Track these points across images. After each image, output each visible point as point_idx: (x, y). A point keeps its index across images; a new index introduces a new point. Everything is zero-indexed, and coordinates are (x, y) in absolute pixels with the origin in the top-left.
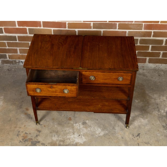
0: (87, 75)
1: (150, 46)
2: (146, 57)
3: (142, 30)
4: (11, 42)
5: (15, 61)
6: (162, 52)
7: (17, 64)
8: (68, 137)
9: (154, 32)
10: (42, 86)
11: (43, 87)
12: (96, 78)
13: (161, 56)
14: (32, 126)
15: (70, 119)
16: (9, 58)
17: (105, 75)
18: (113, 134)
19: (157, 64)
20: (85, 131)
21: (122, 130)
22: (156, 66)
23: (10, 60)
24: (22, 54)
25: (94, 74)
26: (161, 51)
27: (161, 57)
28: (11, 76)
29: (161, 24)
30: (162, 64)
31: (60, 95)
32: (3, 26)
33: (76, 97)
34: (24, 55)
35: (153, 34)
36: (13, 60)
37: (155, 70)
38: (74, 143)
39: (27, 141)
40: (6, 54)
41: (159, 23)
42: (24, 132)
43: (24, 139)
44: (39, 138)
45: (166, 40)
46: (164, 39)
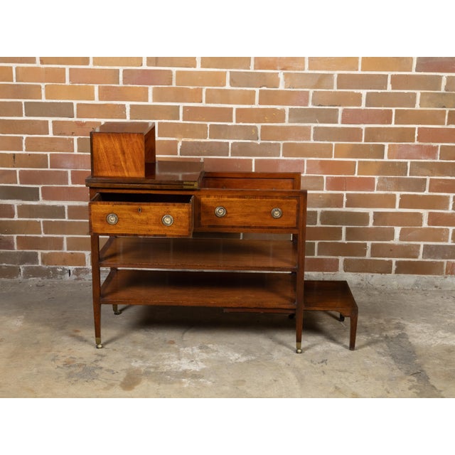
0: (210, 204)
1: (344, 228)
2: (337, 256)
3: (323, 190)
4: (53, 220)
5: (54, 270)
6: (369, 243)
7: (59, 277)
12: (229, 211)
13: (368, 252)
16: (43, 262)
17: (246, 204)
18: (266, 360)
19: (364, 275)
21: (288, 355)
22: (360, 278)
23: (44, 266)
24: (73, 252)
25: (224, 202)
26: (367, 240)
27: (368, 256)
29: (360, 178)
30: (372, 274)
32: (41, 184)
34: (76, 254)
35: (345, 199)
36: (51, 266)
37: (360, 288)
38: (181, 370)
39: (75, 366)
40: (36, 251)
41: (356, 175)
42: (68, 357)
43: (68, 364)
44: (102, 364)
45: (374, 212)
46: (371, 211)
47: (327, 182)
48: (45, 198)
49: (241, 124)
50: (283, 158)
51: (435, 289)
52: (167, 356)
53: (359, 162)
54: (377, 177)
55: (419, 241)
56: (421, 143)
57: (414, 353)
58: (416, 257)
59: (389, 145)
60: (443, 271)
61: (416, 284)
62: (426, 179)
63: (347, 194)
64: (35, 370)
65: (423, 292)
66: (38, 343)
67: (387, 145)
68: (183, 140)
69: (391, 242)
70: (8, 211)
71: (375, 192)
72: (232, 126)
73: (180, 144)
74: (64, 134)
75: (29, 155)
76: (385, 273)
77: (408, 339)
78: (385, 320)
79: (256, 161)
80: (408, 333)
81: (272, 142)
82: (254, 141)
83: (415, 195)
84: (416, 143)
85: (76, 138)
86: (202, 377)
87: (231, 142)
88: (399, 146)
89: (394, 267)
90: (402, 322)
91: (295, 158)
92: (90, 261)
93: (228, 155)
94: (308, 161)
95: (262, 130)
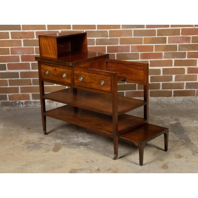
1: (149, 77)
3: (139, 59)
4: (13, 79)
5: (15, 103)
6: (161, 83)
7: (17, 106)
13: (161, 87)
16: (9, 99)
22: (157, 99)
23: (10, 101)
24: (24, 93)
27: (161, 89)
29: (156, 53)
30: (163, 97)
32: (7, 62)
34: (25, 94)
35: (149, 63)
36: (13, 101)
37: (158, 104)
38: (79, 142)
39: (30, 143)
40: (6, 94)
41: (154, 52)
42: (27, 140)
43: (27, 143)
44: (43, 142)
45: (163, 69)
46: (161, 68)
47: (140, 56)
48: (9, 69)
49: (100, 30)
50: (120, 45)
51: (192, 103)
52: (72, 137)
53: (155, 45)
54: (163, 52)
55: (184, 81)
56: (183, 36)
57: (183, 130)
58: (183, 89)
59: (168, 37)
60: (195, 94)
61: (183, 101)
62: (186, 52)
63: (150, 61)
64: (12, 146)
65: (186, 104)
66: (11, 135)
67: (167, 37)
69: (171, 82)
71: (163, 59)
72: (96, 31)
74: (17, 38)
76: (169, 96)
77: (181, 124)
78: (170, 117)
79: (107, 47)
80: (181, 122)
81: (114, 38)
82: (106, 38)
83: (181, 60)
84: (181, 36)
85: (22, 40)
86: (89, 145)
87: (95, 38)
88: (173, 37)
89: (173, 94)
90: (178, 117)
91: (126, 45)
92: (32, 97)
93: (94, 45)
94: (131, 46)
95: (109, 32)
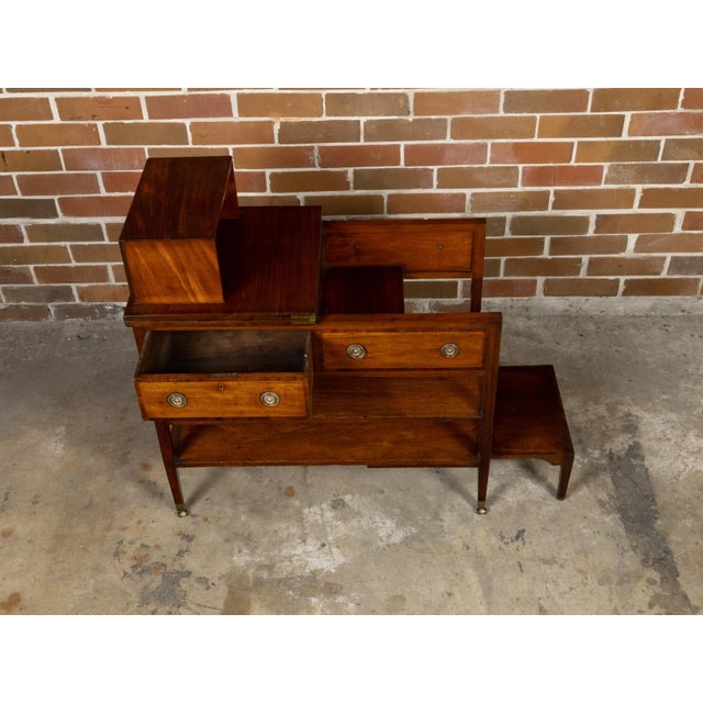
0: (338, 341)
1: (547, 239)
2: (535, 275)
3: (516, 187)
4: (86, 243)
5: (101, 308)
6: (585, 258)
7: (109, 317)
8: (285, 552)
9: (556, 192)
10: (190, 383)
11: (192, 387)
12: (369, 350)
13: (584, 270)
14: (162, 522)
15: (290, 493)
16: (81, 298)
17: (399, 340)
18: (434, 535)
19: (571, 298)
20: (341, 529)
21: (465, 520)
22: (568, 303)
23: (85, 304)
25: (362, 337)
26: (583, 254)
27: (583, 275)
28: (88, 357)
29: (579, 166)
30: (587, 298)
31: (249, 411)
32: (56, 194)
33: (303, 418)
35: (552, 198)
36: (94, 303)
37: (566, 318)
38: (307, 571)
39: (150, 570)
40: (69, 285)
41: (573, 163)
42: (138, 544)
44: (189, 562)
45: (598, 216)
46: (592, 214)
47: (523, 174)
48: (66, 212)
49: (379, 91)
50: (452, 142)
51: (680, 314)
52: (285, 534)
53: (579, 143)
54: (606, 165)
55: (666, 252)
56: (687, 111)
58: (658, 274)
59: (633, 116)
60: (696, 290)
61: (653, 308)
62: (688, 164)
64: (91, 584)
65: (663, 322)
67: (628, 115)
68: (282, 119)
69: (622, 255)
70: (12, 234)
71: (603, 186)
72: (364, 95)
73: (277, 127)
74: (80, 118)
75: (28, 152)
76: (607, 295)
78: (607, 407)
79: (406, 148)
80: (643, 443)
81: (433, 117)
82: (403, 117)
83: (667, 189)
84: (680, 109)
85: (100, 124)
86: (341, 590)
87: (363, 119)
88: (650, 116)
89: (622, 287)
90: (634, 410)
91: (472, 141)
93: (359, 140)
94: (493, 145)
95: (415, 100)
